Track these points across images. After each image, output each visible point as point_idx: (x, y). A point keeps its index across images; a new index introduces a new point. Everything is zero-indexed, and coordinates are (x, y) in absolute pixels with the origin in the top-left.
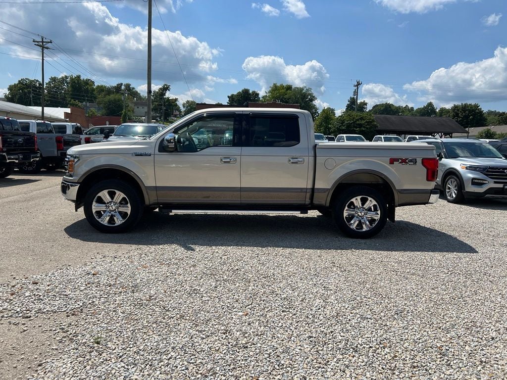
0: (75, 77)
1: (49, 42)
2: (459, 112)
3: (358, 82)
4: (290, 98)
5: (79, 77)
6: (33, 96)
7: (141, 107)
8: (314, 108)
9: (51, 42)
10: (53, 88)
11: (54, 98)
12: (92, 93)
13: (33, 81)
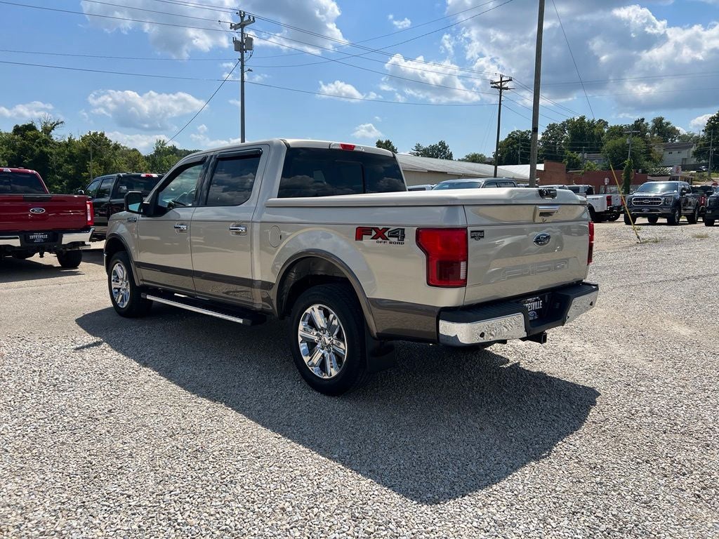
0: (578, 120)
1: (508, 81)
5: (582, 119)
6: (521, 152)
7: (675, 152)
9: (510, 80)
10: (550, 138)
11: (551, 152)
12: (599, 139)
13: (525, 133)
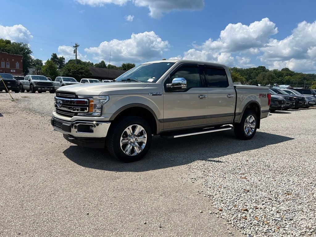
2: (126, 68)
3: (76, 45)
4: (10, 50)
8: (31, 59)
